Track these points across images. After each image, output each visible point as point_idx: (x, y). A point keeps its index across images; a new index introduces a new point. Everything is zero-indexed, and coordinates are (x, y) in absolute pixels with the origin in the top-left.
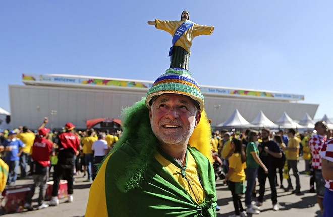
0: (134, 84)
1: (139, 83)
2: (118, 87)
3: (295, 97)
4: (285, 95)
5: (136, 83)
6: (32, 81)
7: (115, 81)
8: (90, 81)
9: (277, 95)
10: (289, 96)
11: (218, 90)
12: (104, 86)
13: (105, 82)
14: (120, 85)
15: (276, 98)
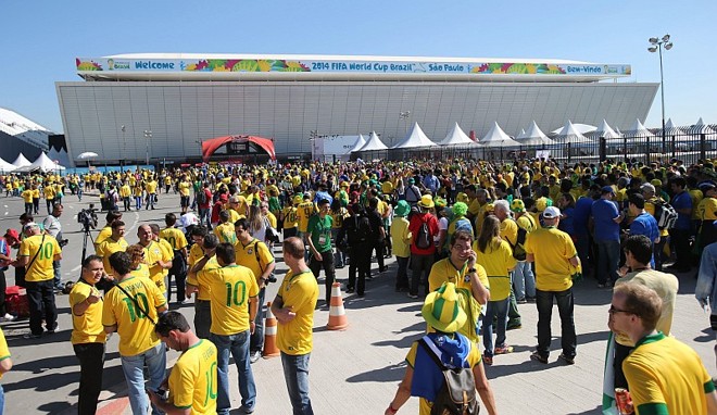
0: (283, 64)
1: (292, 62)
2: (254, 74)
3: (610, 70)
4: (587, 69)
5: (287, 63)
6: (95, 73)
7: (247, 61)
8: (201, 65)
9: (571, 69)
10: (598, 70)
11: (448, 67)
12: (227, 73)
13: (230, 64)
14: (258, 70)
15: (569, 75)
